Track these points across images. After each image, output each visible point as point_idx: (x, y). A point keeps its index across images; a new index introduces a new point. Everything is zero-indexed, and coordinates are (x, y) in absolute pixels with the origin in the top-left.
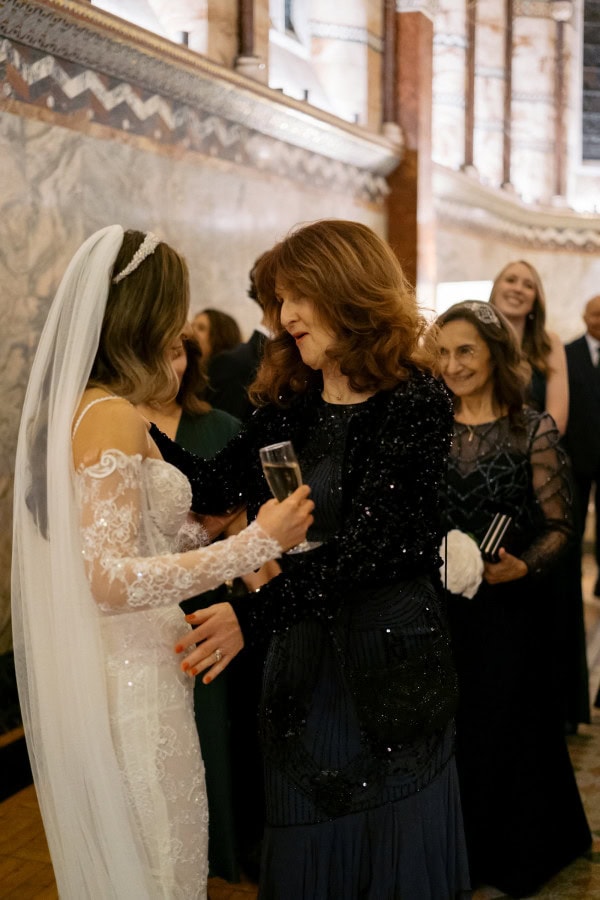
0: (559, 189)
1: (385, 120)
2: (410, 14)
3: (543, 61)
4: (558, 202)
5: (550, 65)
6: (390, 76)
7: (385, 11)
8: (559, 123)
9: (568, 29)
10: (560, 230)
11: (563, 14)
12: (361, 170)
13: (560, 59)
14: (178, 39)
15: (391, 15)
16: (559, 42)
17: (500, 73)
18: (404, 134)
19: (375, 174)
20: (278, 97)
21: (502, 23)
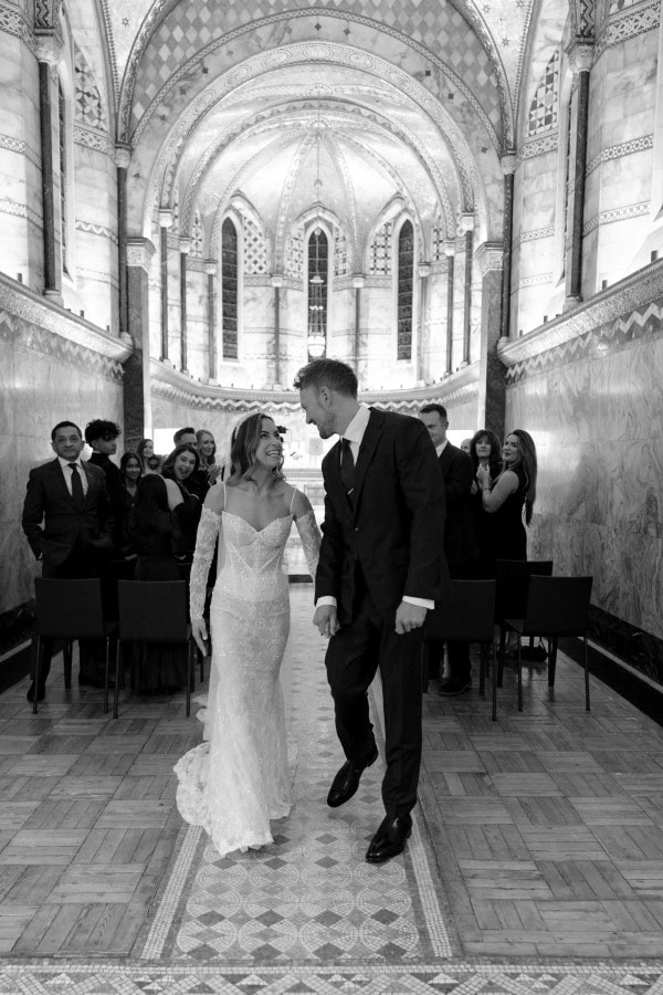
0: (212, 374)
1: (121, 330)
2: (135, 268)
3: (201, 297)
4: (211, 381)
5: (205, 300)
6: (124, 304)
7: (120, 265)
8: (211, 334)
9: (214, 279)
10: (213, 399)
11: (212, 271)
12: (110, 359)
13: (211, 297)
14: (16, 278)
15: (124, 268)
16: (210, 287)
17: (179, 303)
18: (132, 338)
19: (117, 362)
20: (67, 314)
21: (179, 275)
